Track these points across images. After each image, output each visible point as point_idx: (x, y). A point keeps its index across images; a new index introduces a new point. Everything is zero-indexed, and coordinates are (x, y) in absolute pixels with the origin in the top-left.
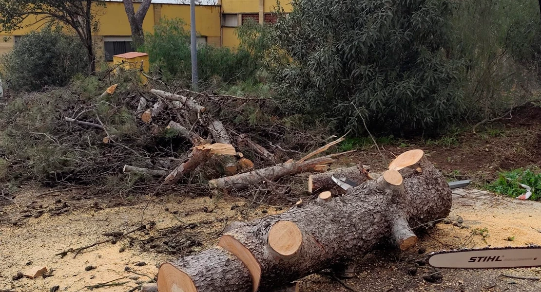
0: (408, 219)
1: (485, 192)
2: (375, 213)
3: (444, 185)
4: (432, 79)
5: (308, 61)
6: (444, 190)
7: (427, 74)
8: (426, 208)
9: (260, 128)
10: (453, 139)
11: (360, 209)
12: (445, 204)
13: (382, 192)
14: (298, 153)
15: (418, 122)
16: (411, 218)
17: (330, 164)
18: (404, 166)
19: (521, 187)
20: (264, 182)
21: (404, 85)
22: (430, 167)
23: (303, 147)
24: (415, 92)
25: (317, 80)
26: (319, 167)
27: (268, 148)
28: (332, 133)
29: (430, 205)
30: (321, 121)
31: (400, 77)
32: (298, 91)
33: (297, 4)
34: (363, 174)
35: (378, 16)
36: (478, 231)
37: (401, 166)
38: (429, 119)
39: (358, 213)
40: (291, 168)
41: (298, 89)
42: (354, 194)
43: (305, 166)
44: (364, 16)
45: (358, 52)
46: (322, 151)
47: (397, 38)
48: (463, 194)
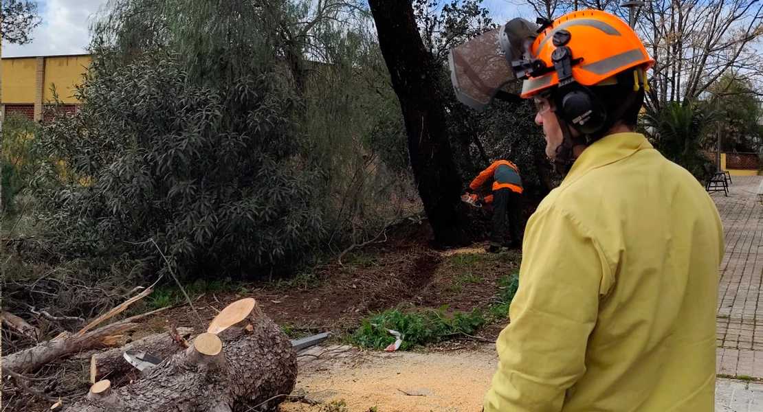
0: (232, 405)
1: (346, 347)
2: (181, 403)
3: (285, 346)
4: (279, 196)
5: (101, 176)
6: (286, 352)
7: (271, 191)
8: (259, 383)
9: (14, 284)
10: (311, 276)
11: (158, 399)
12: (288, 373)
13: (192, 368)
14: (78, 320)
15: (265, 256)
16: (235, 402)
17: (131, 332)
18: (229, 324)
19: (389, 334)
20: (9, 377)
21: (243, 205)
22: (266, 322)
23: (88, 310)
24: (258, 214)
25: (114, 204)
26: (111, 339)
27: (26, 317)
28: (137, 281)
29: (266, 377)
30: (121, 266)
31: (237, 196)
32: (84, 222)
33: (84, 97)
34: (177, 342)
35: (202, 116)
36: (332, 405)
37: (225, 324)
38: (279, 251)
39: (154, 406)
40: (63, 347)
41: (83, 220)
42: (151, 377)
43: (88, 340)
44: (183, 115)
45: (177, 162)
46: (116, 313)
47: (229, 144)
48: (318, 354)
